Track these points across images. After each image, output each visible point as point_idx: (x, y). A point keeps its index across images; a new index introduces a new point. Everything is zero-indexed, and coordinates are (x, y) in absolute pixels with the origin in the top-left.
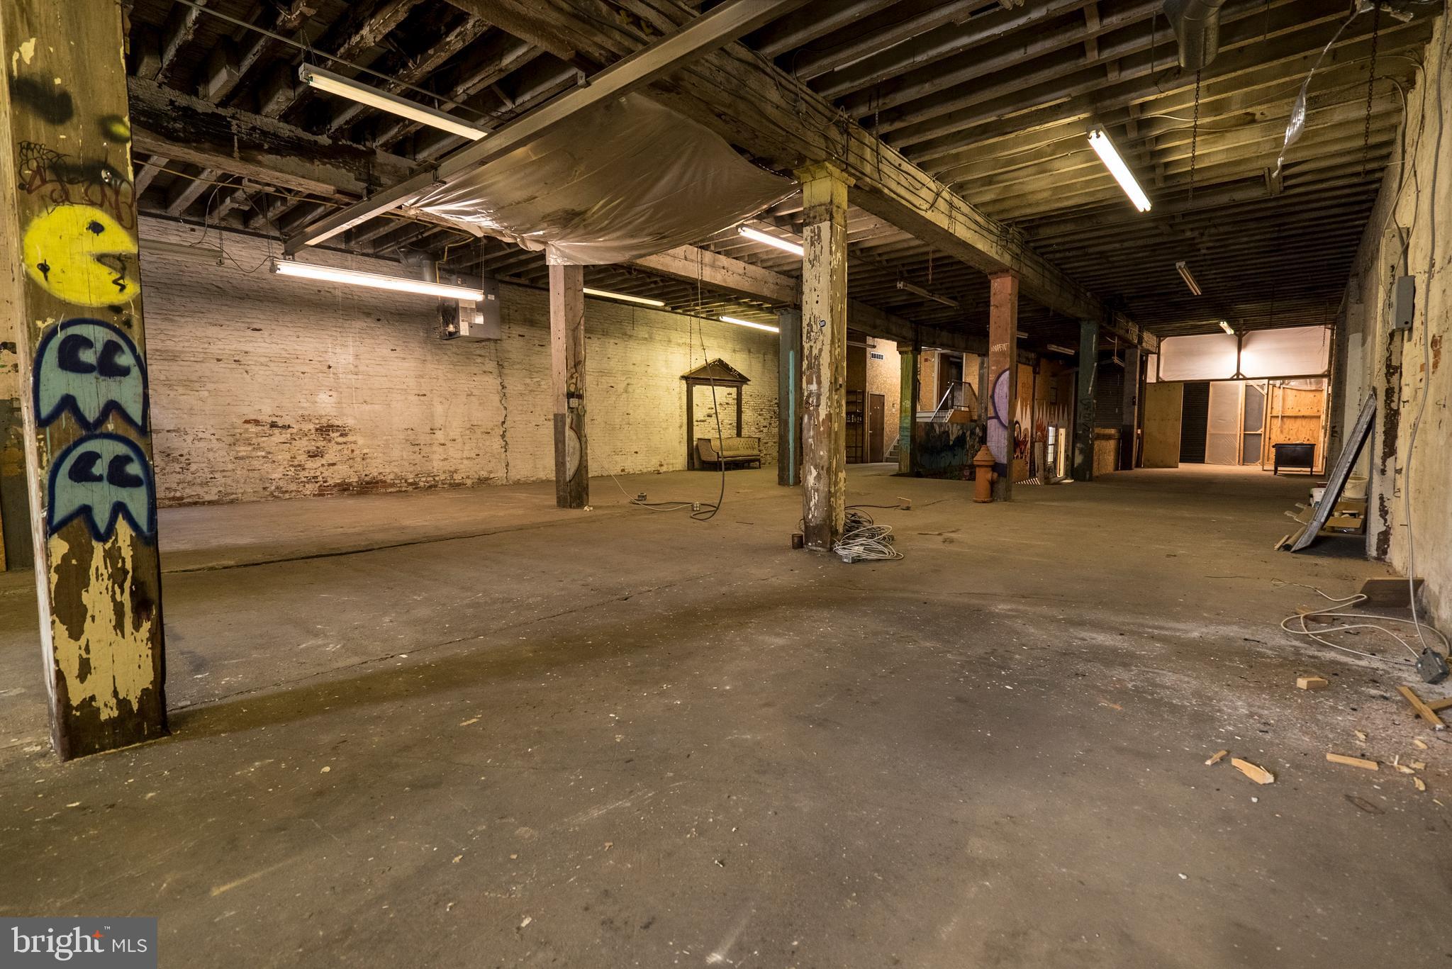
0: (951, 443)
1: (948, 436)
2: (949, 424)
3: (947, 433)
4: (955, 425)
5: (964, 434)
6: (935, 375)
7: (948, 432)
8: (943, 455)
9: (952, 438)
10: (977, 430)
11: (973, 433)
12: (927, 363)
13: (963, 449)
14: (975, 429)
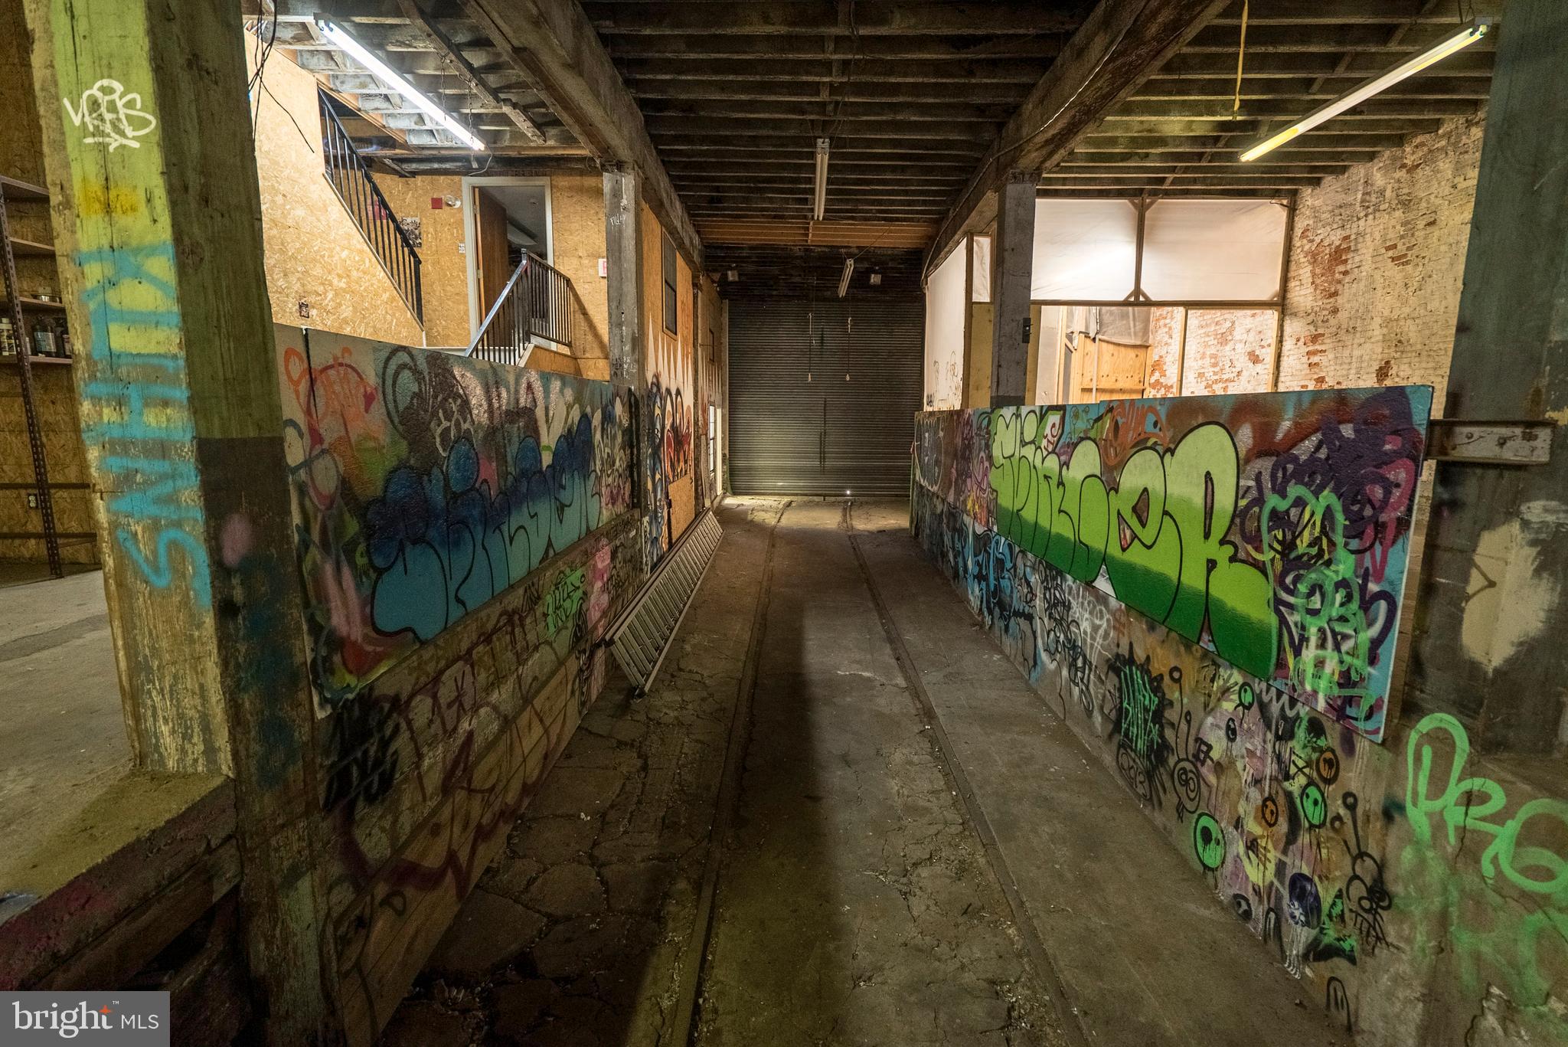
0: (547, 459)
1: (533, 430)
2: (533, 376)
3: (524, 417)
4: (556, 385)
5: (585, 419)
6: (468, 249)
7: (528, 413)
8: (515, 520)
9: (549, 438)
10: (619, 409)
11: (608, 418)
12: (443, 214)
13: (586, 477)
14: (612, 403)
